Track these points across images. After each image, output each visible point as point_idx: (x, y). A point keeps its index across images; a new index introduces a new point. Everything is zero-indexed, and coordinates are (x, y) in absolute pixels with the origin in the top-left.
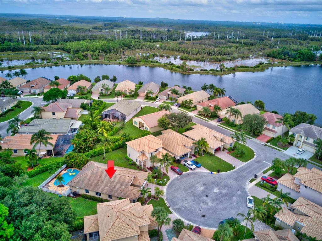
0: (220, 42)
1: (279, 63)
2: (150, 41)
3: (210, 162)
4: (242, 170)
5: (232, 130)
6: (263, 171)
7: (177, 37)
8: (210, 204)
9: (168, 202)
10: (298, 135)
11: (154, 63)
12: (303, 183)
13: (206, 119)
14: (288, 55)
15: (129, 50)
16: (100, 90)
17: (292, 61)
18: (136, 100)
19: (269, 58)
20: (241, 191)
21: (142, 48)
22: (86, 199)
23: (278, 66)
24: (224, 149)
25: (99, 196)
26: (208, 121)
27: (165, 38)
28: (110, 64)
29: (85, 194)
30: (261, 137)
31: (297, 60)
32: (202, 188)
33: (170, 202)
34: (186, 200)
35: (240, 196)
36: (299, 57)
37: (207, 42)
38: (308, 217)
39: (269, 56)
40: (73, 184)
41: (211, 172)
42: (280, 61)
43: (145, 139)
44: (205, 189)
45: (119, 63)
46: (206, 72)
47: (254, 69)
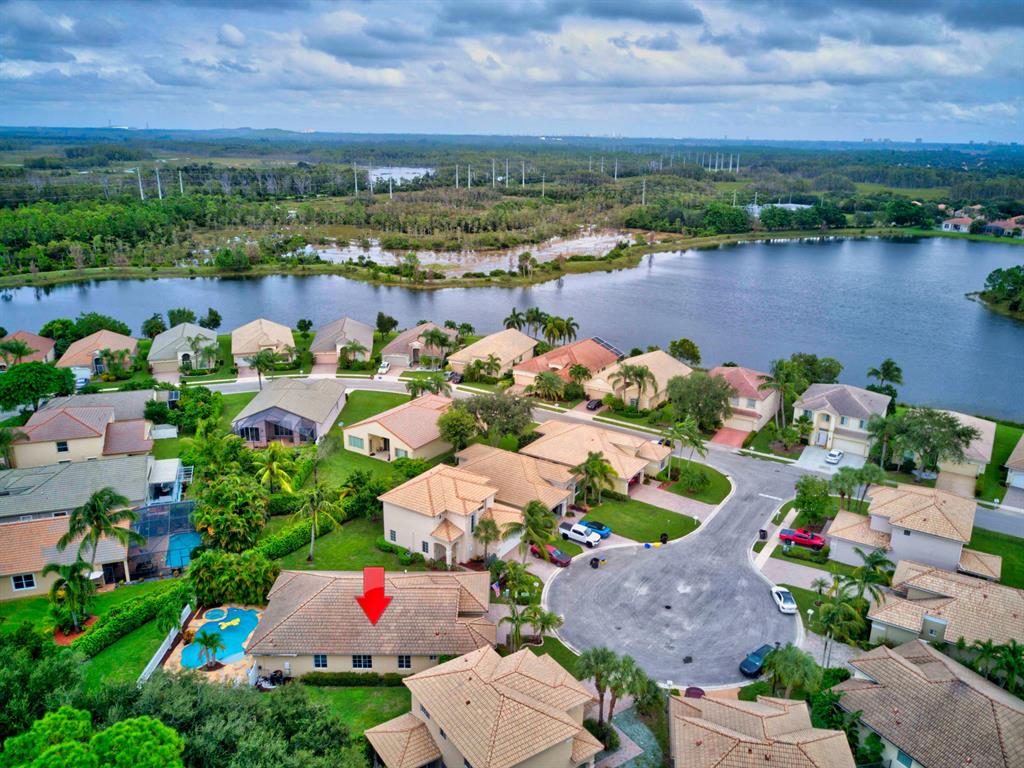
0: (479, 194)
1: (664, 241)
2: (259, 198)
3: (628, 519)
4: (720, 525)
5: (636, 426)
6: (772, 518)
7: (343, 185)
8: (689, 627)
9: (572, 643)
10: (819, 415)
11: (309, 263)
12: (898, 524)
13: (556, 407)
14: (682, 219)
15: (201, 230)
16: (180, 358)
17: (696, 235)
18: (313, 376)
19: (631, 230)
20: (746, 578)
21: (243, 222)
22: (321, 688)
23: (666, 251)
24: (648, 479)
25: (365, 666)
26: (563, 412)
27: (305, 188)
28: (156, 276)
29: (315, 673)
30: (722, 435)
31: (708, 233)
32: (644, 590)
33: (579, 644)
34: (619, 629)
35: (751, 591)
36: (710, 223)
37: (441, 192)
38: (949, 600)
39: (630, 224)
40: (269, 648)
41: (644, 544)
42: (664, 236)
43: (437, 476)
44: (654, 589)
45: (192, 272)
46: (483, 279)
47: (610, 263)
